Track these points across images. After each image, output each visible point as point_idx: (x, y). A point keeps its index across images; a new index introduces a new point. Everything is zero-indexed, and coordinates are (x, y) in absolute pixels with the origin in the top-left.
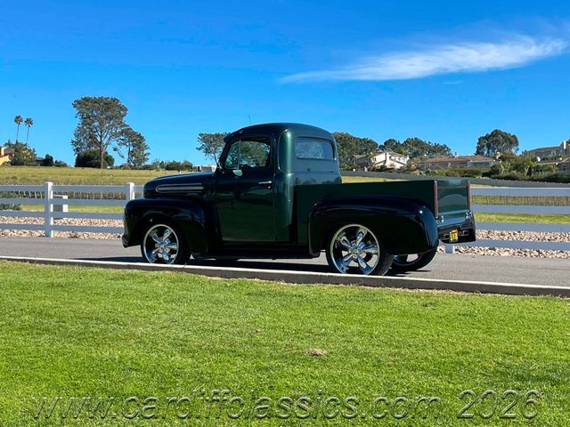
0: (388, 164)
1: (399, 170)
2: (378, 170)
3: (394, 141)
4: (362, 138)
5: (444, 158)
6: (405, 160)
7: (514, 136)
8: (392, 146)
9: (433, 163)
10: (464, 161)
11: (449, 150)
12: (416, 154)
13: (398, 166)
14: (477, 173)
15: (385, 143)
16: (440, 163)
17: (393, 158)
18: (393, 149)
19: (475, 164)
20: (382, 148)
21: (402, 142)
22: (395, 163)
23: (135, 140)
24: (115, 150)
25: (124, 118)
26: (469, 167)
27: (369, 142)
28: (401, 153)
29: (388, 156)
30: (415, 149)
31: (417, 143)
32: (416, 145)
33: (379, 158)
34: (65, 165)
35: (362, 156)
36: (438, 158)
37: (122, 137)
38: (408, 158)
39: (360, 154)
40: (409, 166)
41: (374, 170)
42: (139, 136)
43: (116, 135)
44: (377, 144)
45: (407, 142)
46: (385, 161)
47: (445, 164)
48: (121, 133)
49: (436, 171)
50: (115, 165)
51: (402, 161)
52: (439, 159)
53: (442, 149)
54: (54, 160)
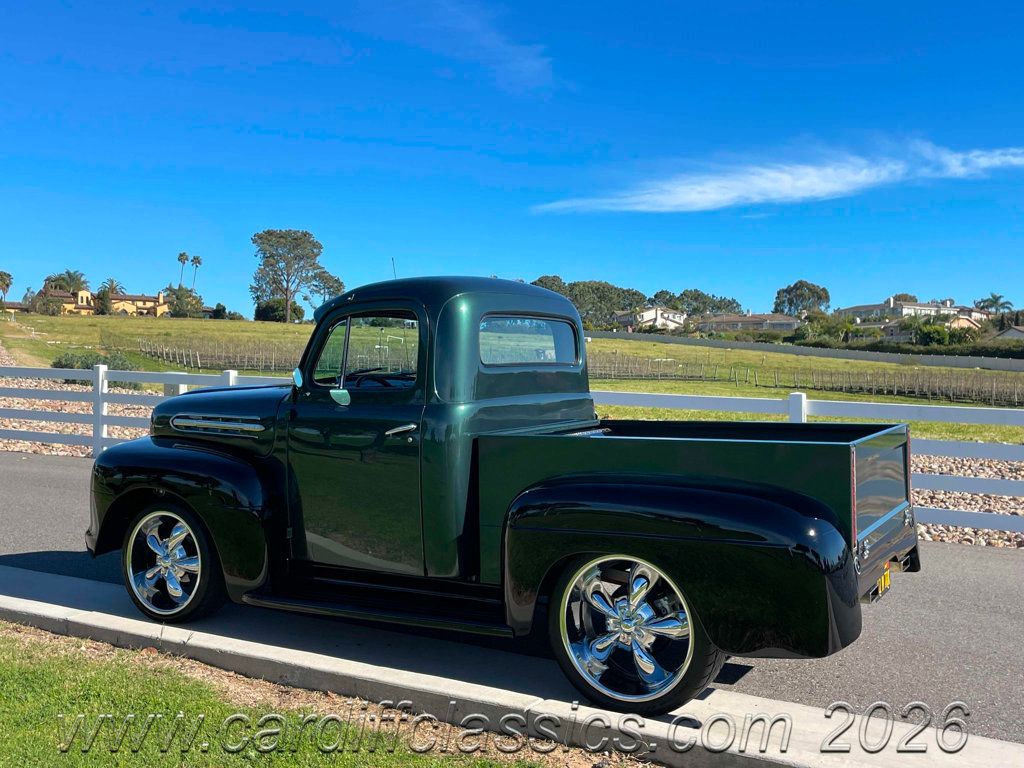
0: (659, 323)
1: (673, 331)
2: (645, 331)
3: (667, 293)
4: (625, 288)
5: (733, 317)
6: (681, 319)
7: (824, 290)
8: (664, 300)
9: (718, 324)
10: (758, 321)
11: (738, 305)
12: (695, 311)
13: (672, 326)
14: (776, 338)
15: (655, 296)
16: (727, 323)
17: (666, 315)
18: (665, 303)
19: (774, 325)
20: (652, 302)
21: (677, 295)
22: (669, 323)
23: (332, 287)
24: (306, 299)
25: (318, 258)
26: (765, 329)
27: (635, 294)
28: (677, 309)
29: (659, 312)
30: (694, 304)
31: (697, 296)
32: (696, 299)
33: (648, 316)
34: (240, 318)
35: (625, 312)
36: (724, 316)
37: (315, 283)
38: (685, 316)
39: (623, 309)
40: (686, 325)
41: (640, 330)
42: (337, 281)
43: (307, 280)
44: (644, 297)
45: (684, 294)
46: (655, 319)
47: (734, 324)
48: (314, 277)
49: (722, 333)
50: (304, 319)
51: (677, 320)
52: (725, 318)
53: (730, 305)
54: (227, 311)
